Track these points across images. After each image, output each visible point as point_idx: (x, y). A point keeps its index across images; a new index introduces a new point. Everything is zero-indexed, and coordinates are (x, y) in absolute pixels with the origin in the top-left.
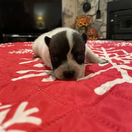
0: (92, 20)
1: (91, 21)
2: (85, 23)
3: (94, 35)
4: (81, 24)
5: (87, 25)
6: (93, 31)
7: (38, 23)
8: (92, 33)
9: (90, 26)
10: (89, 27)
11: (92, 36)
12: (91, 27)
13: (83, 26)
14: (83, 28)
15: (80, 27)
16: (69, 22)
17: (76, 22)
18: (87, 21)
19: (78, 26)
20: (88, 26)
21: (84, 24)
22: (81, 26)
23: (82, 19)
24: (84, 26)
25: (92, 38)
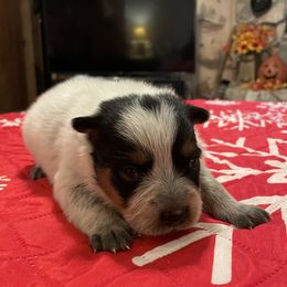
0: (275, 36)
1: (271, 39)
2: (255, 45)
3: (279, 76)
4: (244, 47)
5: (259, 49)
6: (276, 66)
7: (134, 42)
8: (274, 70)
9: (268, 51)
10: (265, 54)
11: (274, 77)
12: (270, 55)
13: (250, 53)
14: (251, 57)
15: (242, 55)
16: (213, 42)
17: (231, 41)
18: (260, 38)
19: (236, 52)
20: (263, 51)
21: (251, 48)
22: (245, 51)
23: (248, 34)
24: (254, 52)
25: (274, 83)
